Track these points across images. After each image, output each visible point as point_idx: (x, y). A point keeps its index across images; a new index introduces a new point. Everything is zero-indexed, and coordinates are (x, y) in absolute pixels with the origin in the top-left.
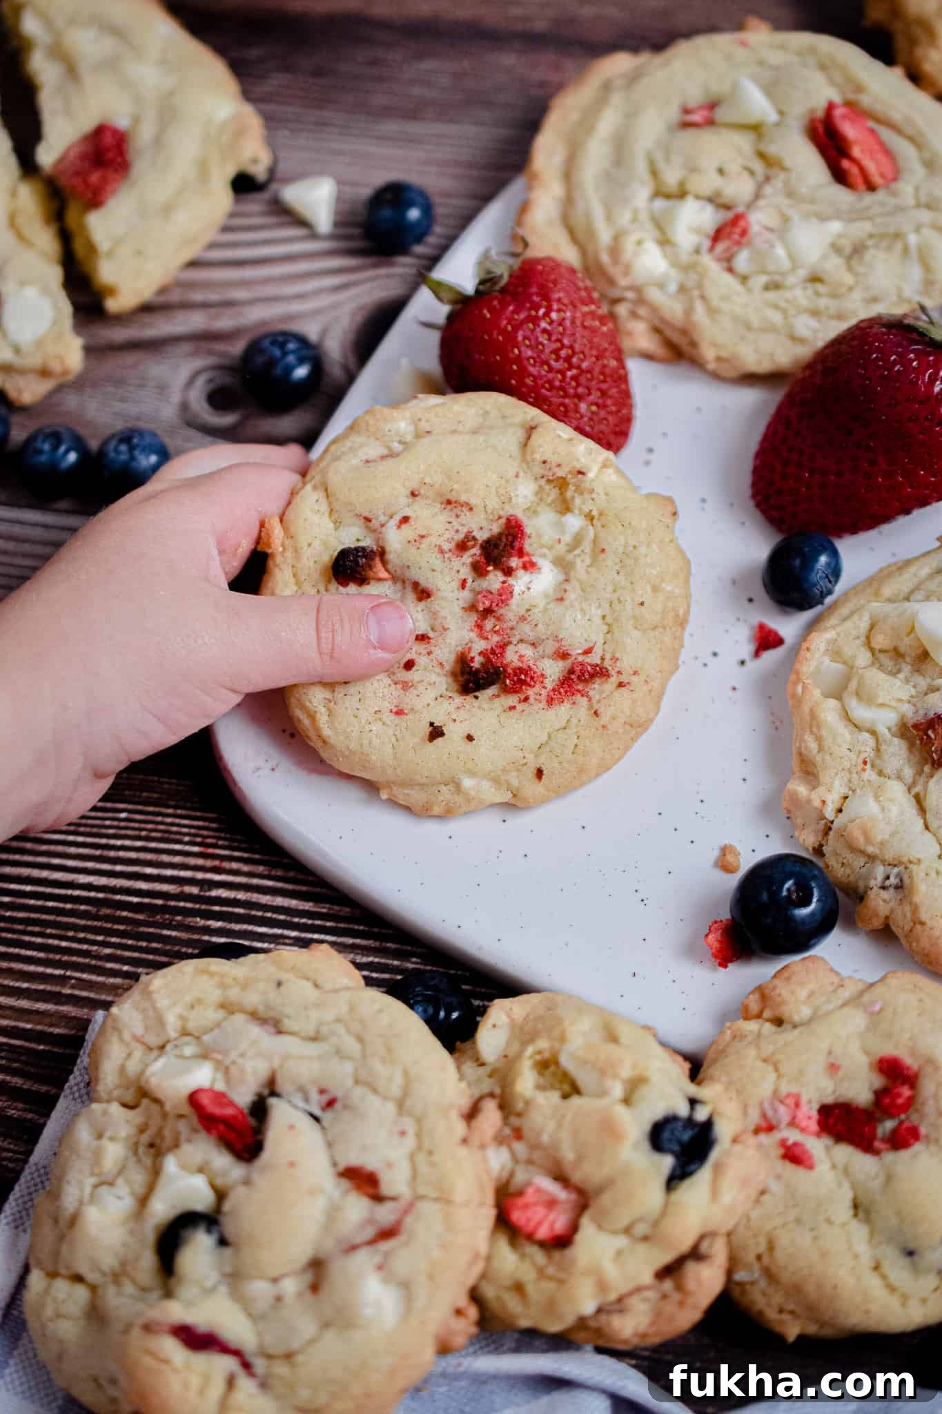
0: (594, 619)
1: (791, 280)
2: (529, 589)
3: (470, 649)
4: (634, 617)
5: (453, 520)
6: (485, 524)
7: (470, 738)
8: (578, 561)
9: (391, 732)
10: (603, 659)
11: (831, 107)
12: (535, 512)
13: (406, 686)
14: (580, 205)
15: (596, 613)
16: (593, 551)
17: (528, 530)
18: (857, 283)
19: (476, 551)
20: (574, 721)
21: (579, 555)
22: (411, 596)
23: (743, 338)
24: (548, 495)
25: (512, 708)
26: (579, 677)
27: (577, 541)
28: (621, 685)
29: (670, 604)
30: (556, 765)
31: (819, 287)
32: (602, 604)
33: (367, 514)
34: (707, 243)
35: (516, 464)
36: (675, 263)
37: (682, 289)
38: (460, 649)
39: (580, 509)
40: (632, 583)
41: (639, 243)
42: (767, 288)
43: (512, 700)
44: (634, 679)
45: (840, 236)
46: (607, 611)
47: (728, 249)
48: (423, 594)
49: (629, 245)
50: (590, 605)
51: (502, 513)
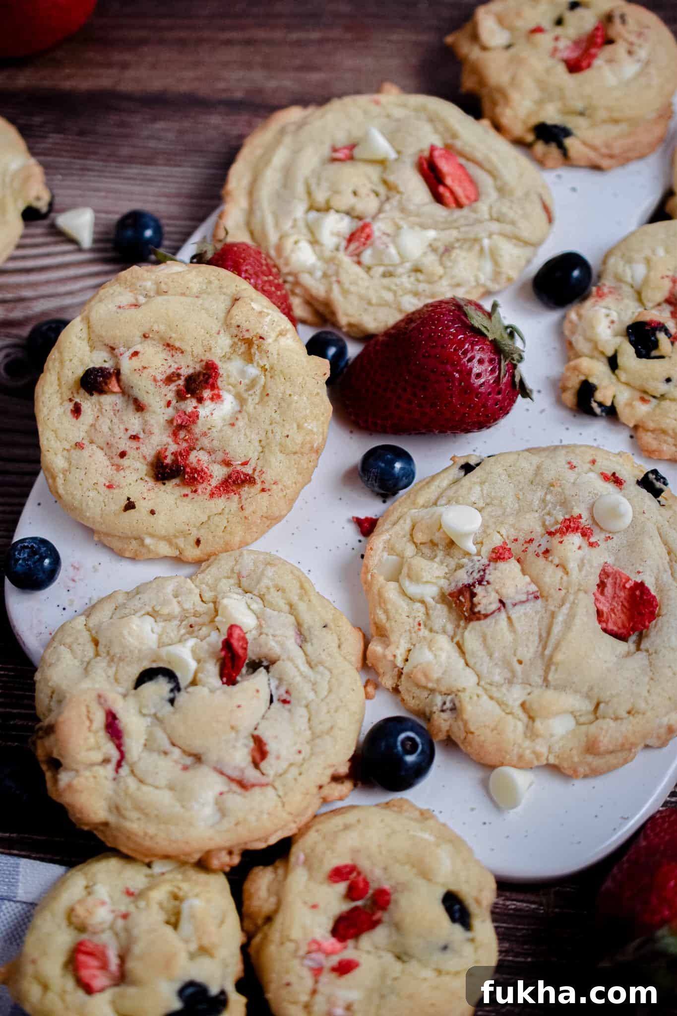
0: (253, 442)
1: (400, 270)
2: (212, 414)
3: (166, 449)
4: (281, 445)
5: (169, 358)
6: (191, 364)
7: (153, 512)
8: (250, 400)
9: (101, 499)
10: (254, 470)
11: (433, 149)
12: (229, 359)
13: (119, 468)
14: (258, 214)
15: (255, 438)
16: (261, 393)
17: (221, 371)
18: (445, 273)
19: (181, 382)
20: (227, 510)
21: (252, 395)
22: (132, 407)
23: (366, 310)
24: (240, 349)
25: (186, 495)
26: (234, 482)
27: (253, 383)
28: (263, 490)
29: (308, 438)
30: (211, 538)
31: (419, 275)
32: (260, 432)
33: (112, 345)
34: (344, 244)
35: (220, 324)
36: (321, 257)
37: (325, 275)
38: (159, 448)
39: (258, 363)
40: (284, 420)
41: (296, 242)
42: (384, 275)
43: (187, 490)
44: (274, 487)
45: (435, 240)
46: (263, 438)
47: (357, 248)
48: (139, 407)
49: (289, 244)
50: (252, 432)
51: (203, 358)
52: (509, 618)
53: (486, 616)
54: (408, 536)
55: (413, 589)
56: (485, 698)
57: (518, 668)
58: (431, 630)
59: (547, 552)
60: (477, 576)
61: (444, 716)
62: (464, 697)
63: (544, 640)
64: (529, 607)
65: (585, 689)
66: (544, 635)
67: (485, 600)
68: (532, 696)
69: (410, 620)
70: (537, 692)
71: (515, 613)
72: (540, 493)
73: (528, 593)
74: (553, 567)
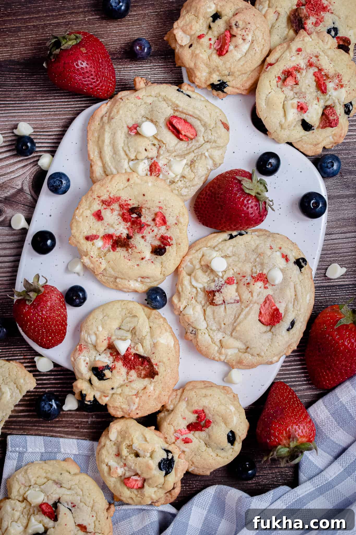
34: (149, 173)
52: (225, 307)
53: (216, 305)
54: (199, 260)
55: (194, 283)
56: (207, 335)
57: (223, 326)
58: (196, 301)
59: (248, 284)
60: (218, 288)
61: (191, 335)
62: (200, 333)
63: (236, 318)
64: (234, 305)
65: (244, 342)
66: (237, 316)
67: (218, 298)
68: (224, 339)
69: (190, 295)
70: (227, 337)
71: (228, 306)
72: (255, 256)
73: (235, 300)
74: (248, 292)
